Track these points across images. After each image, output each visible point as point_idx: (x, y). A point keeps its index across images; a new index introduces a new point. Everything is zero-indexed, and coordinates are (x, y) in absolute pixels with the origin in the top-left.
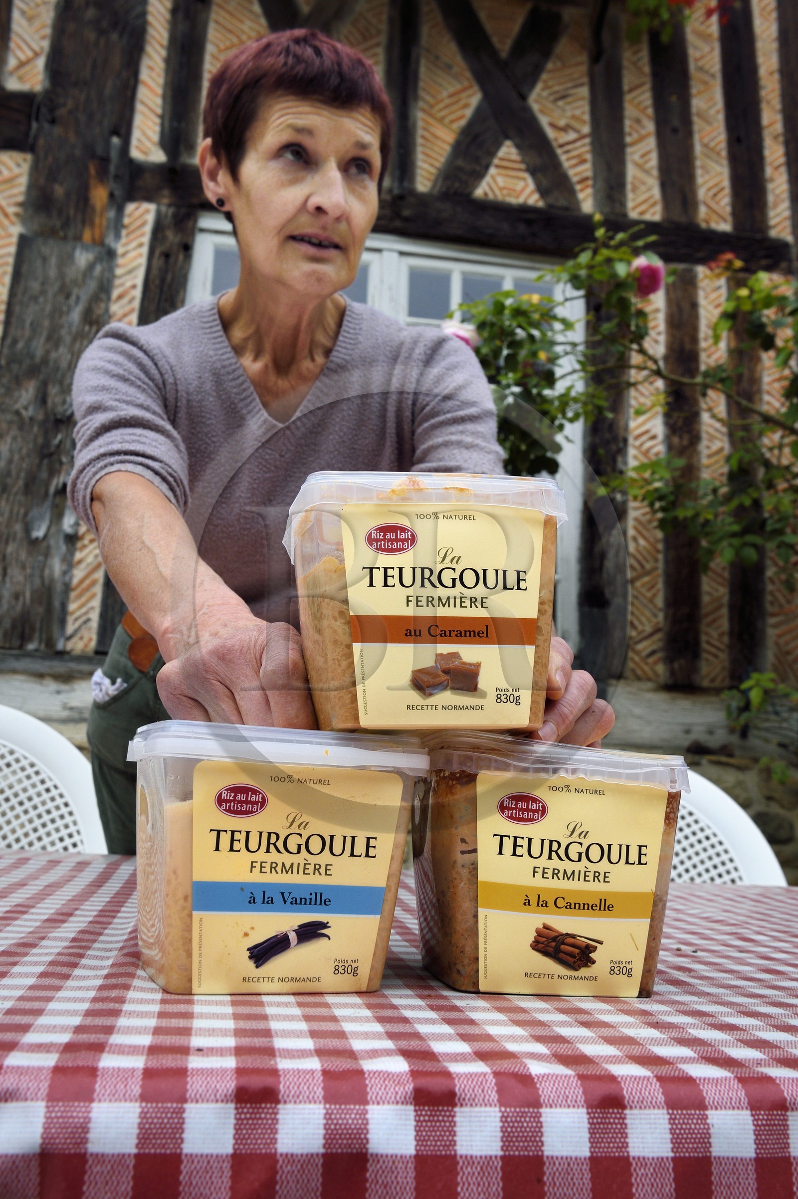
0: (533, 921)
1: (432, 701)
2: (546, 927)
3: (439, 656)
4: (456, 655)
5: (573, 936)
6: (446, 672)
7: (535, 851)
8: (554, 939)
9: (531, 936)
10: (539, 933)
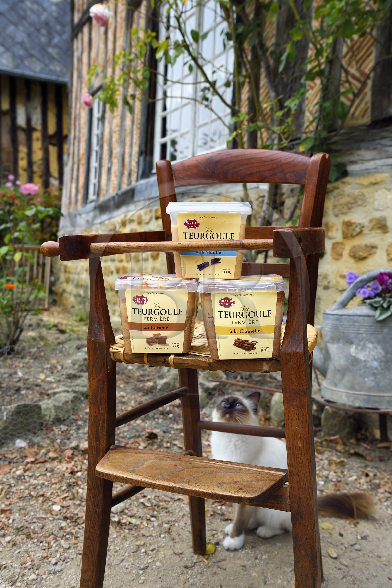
0: (233, 338)
1: (152, 347)
2: (238, 339)
3: (154, 334)
4: (159, 334)
5: (247, 341)
6: (156, 339)
7: (232, 316)
8: (241, 342)
9: (233, 342)
10: (236, 341)
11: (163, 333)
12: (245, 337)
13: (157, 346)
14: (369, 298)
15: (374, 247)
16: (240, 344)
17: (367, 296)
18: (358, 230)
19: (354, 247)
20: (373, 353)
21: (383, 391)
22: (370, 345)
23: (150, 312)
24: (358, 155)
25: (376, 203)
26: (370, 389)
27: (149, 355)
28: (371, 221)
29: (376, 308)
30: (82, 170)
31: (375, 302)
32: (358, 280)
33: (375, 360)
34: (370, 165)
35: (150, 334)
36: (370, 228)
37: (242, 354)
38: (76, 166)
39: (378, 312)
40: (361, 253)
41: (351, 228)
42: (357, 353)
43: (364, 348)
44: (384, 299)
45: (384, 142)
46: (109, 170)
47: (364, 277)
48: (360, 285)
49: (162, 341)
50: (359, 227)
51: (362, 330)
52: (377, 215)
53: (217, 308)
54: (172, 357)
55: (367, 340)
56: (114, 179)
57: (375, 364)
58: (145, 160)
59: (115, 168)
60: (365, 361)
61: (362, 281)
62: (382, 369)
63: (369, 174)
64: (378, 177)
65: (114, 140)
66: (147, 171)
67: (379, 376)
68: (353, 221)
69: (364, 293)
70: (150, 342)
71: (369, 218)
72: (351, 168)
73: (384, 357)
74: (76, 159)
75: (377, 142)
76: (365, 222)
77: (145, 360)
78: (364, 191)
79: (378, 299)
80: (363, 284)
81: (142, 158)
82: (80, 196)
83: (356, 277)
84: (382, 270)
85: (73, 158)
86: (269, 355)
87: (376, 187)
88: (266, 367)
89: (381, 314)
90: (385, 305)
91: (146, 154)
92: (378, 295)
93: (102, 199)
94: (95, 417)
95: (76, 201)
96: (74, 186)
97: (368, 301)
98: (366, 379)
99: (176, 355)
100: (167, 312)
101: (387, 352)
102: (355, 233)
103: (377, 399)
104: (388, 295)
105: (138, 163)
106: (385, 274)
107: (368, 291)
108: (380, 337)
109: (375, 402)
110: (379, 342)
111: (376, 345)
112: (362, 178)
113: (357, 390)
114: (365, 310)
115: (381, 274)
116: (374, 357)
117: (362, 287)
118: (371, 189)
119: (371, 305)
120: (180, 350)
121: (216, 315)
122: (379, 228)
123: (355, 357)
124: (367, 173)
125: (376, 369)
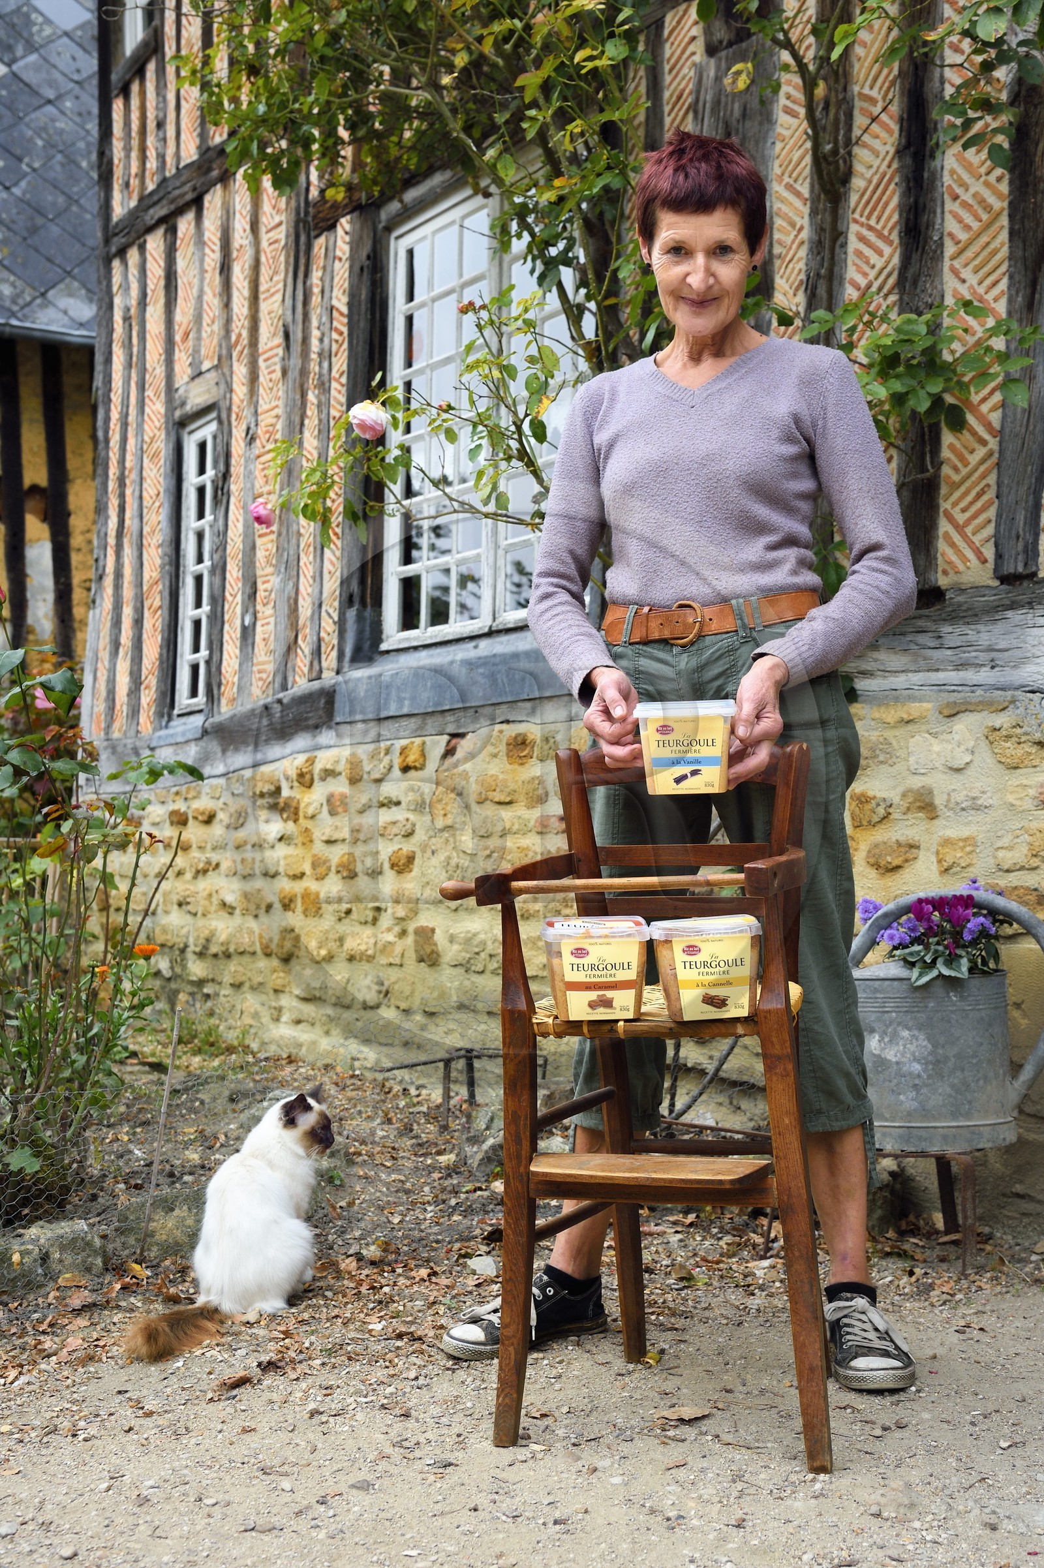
0: (700, 993)
1: (595, 1011)
2: (706, 994)
3: (598, 996)
4: (604, 995)
5: (718, 996)
6: (601, 1001)
7: (698, 966)
8: (711, 998)
9: (701, 998)
10: (704, 997)
11: (609, 994)
12: (713, 992)
13: (601, 1010)
14: (901, 946)
15: (913, 846)
16: (709, 1000)
17: (896, 942)
18: (881, 811)
19: (876, 846)
20: (912, 1048)
21: (935, 1119)
22: (906, 1034)
23: (592, 967)
24: (876, 660)
25: (912, 759)
26: (910, 1115)
27: (590, 1022)
28: (904, 795)
29: (912, 965)
30: (153, 625)
31: (911, 954)
32: (880, 913)
33: (915, 1059)
34: (900, 681)
35: (593, 995)
36: (903, 809)
37: (712, 1013)
38: (128, 612)
39: (915, 973)
40: (889, 859)
41: (867, 807)
42: (883, 1049)
43: (894, 1038)
44: (927, 947)
45: (923, 639)
46: (247, 633)
47: (891, 906)
48: (884, 923)
49: (608, 1003)
50: (883, 806)
51: (890, 1005)
52: (916, 782)
53: (679, 957)
54: (621, 1023)
55: (899, 1024)
56: (265, 659)
57: (917, 1067)
58: (360, 618)
59: (268, 628)
60: (897, 1063)
61: (886, 915)
62: (929, 1077)
63: (897, 699)
64: (915, 709)
65: (260, 554)
66: (367, 645)
67: (924, 1090)
68: (871, 793)
69: (891, 938)
70: (592, 1005)
71: (900, 790)
72: (861, 684)
73: (931, 1054)
74: (128, 592)
75: (909, 637)
76: (894, 796)
77: (585, 1030)
78: (889, 734)
79: (917, 948)
80: (892, 918)
81: (351, 614)
82: (148, 697)
83: (876, 908)
84: (922, 895)
85: (118, 586)
86: (744, 1013)
87: (910, 727)
88: (740, 1030)
89: (921, 975)
90: (928, 959)
91: (363, 603)
92: (916, 941)
93: (225, 710)
94: (514, 1112)
95: (134, 711)
96: (123, 667)
97: (897, 952)
98: (902, 1097)
99: (626, 1021)
100: (614, 966)
101: (935, 1046)
102: (876, 819)
103: (923, 1133)
104: (932, 940)
105: (341, 624)
106: (927, 901)
107: (900, 932)
108: (922, 1017)
109: (920, 1138)
110: (920, 1028)
111: (916, 1033)
112: (883, 709)
113: (886, 1120)
114: (895, 969)
115: (920, 901)
116: (913, 1054)
117: (889, 927)
118: (901, 732)
119: (905, 960)
120: (630, 1016)
121: (679, 966)
122: (921, 809)
123: (879, 1056)
124: (894, 697)
125: (919, 1076)
